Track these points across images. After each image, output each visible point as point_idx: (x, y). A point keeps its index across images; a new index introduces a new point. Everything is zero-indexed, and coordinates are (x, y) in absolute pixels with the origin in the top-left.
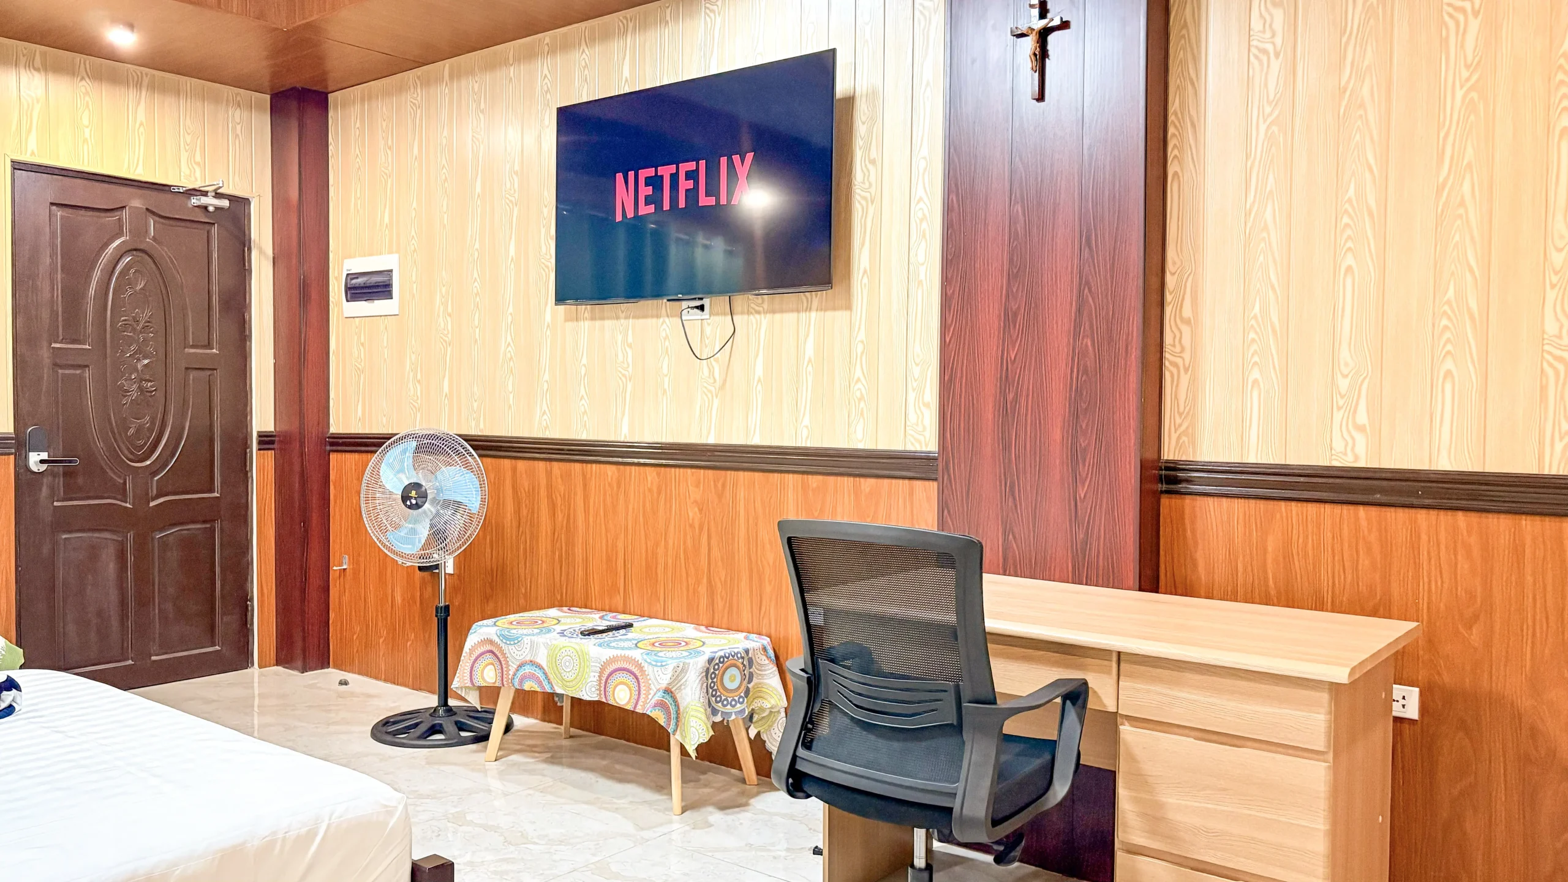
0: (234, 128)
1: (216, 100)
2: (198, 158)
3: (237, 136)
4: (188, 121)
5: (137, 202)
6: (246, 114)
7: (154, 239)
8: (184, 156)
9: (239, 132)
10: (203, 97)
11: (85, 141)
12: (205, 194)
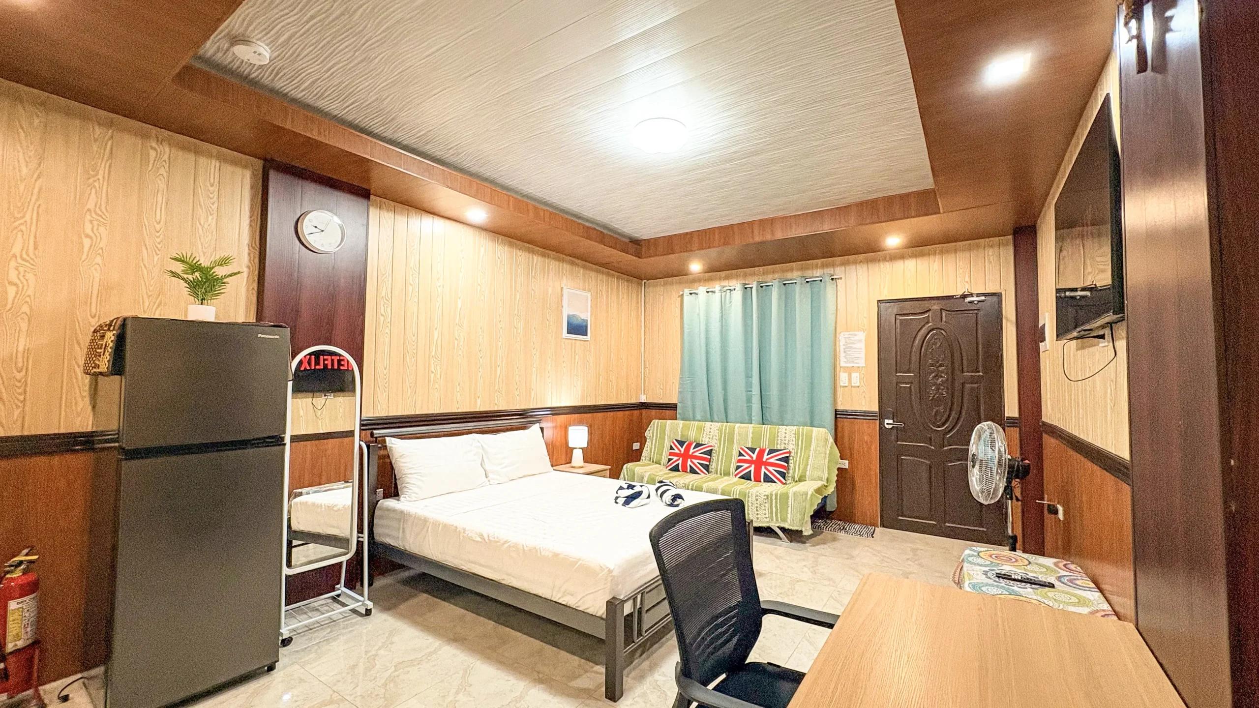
0: (989, 260)
1: (978, 246)
2: (967, 279)
3: (991, 262)
4: (961, 263)
5: (936, 307)
6: (996, 249)
7: (945, 322)
8: (959, 280)
9: (991, 260)
10: (970, 249)
11: (909, 285)
12: (971, 295)
